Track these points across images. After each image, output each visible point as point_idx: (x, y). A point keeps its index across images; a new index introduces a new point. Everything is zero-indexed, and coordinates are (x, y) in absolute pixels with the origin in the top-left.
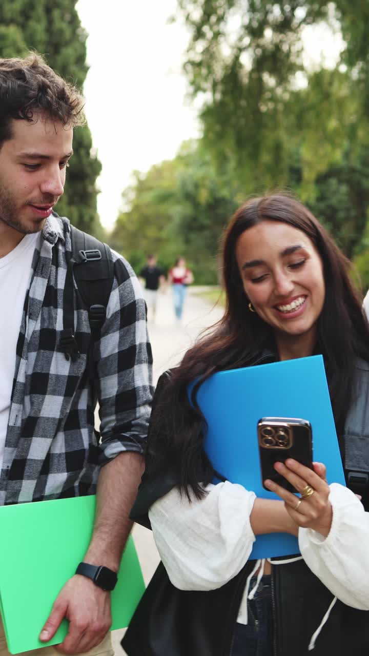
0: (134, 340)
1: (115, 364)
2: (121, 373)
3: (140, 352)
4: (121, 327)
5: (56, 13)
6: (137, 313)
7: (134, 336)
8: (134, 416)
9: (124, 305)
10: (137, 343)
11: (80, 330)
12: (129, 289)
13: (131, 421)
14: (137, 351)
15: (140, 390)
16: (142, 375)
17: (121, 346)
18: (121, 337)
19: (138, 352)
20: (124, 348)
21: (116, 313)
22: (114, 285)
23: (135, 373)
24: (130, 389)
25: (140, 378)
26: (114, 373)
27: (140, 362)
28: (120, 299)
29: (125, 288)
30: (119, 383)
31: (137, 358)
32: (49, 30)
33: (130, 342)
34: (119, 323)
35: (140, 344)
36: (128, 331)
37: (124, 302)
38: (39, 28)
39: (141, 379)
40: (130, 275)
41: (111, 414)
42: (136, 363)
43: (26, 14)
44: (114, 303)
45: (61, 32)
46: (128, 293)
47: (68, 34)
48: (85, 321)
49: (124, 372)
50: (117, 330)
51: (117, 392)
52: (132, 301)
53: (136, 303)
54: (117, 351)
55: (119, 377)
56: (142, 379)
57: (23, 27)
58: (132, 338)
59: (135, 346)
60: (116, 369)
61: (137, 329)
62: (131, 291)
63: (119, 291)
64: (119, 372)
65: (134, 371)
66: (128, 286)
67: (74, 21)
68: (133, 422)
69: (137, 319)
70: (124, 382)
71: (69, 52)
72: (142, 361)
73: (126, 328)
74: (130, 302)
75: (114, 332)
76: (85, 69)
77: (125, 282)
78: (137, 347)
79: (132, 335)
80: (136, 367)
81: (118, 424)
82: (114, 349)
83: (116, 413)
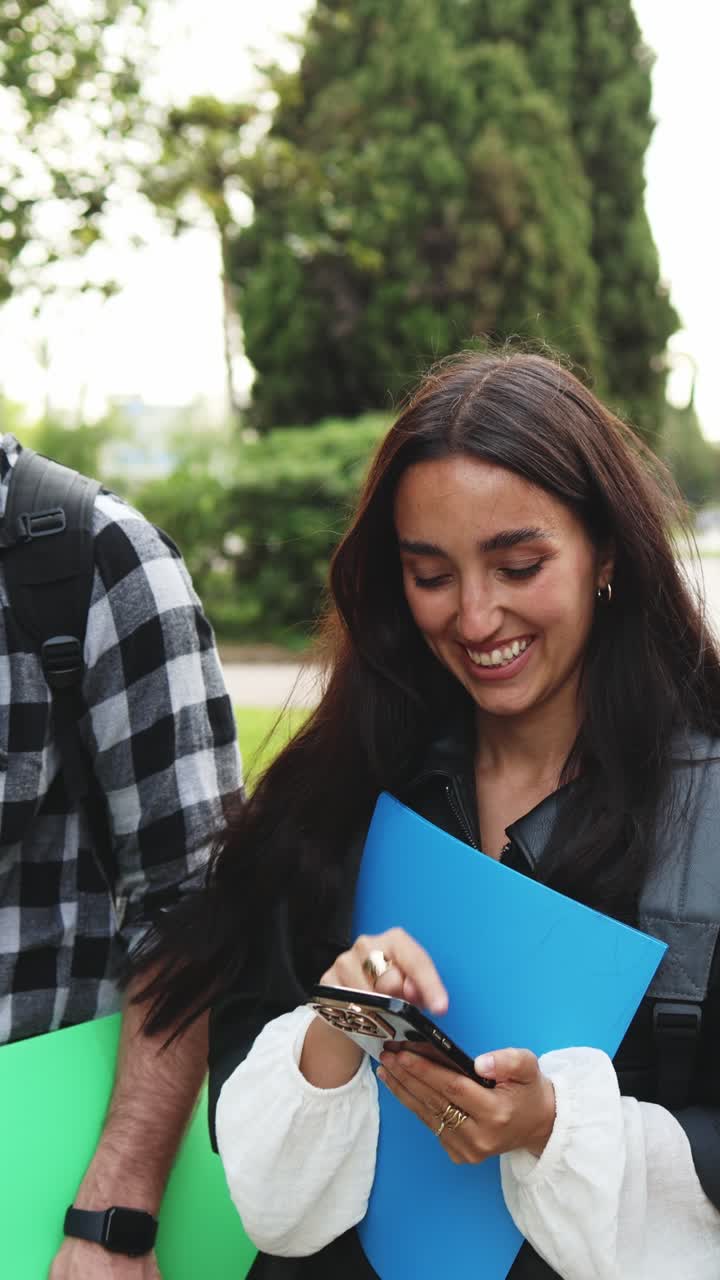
0: (169, 705)
1: (129, 764)
2: (143, 782)
3: (187, 728)
4: (129, 680)
5: (595, 18)
6: (166, 642)
7: (167, 695)
8: (183, 873)
9: (125, 631)
10: (176, 709)
11: (21, 698)
12: (138, 592)
13: (177, 885)
14: (177, 727)
15: (192, 815)
16: (198, 779)
17: (137, 723)
18: (133, 703)
19: (182, 729)
20: (143, 727)
21: (111, 651)
22: (95, 591)
23: (179, 776)
24: (170, 812)
25: (191, 787)
26: (127, 784)
27: (189, 750)
28: (116, 620)
29: (126, 591)
30: (143, 804)
31: (177, 742)
32: (580, 50)
33: (155, 710)
34: (122, 673)
35: (185, 711)
36: (148, 685)
37: (125, 626)
38: (558, 46)
39: (195, 789)
40: (142, 559)
41: (133, 870)
42: (178, 755)
43: (534, 21)
44: (101, 630)
45: (603, 54)
46: (135, 603)
47: (616, 56)
48: (30, 676)
49: (150, 779)
50: (120, 690)
51: (140, 823)
52: (148, 619)
53: (161, 619)
54: (128, 734)
55: (141, 791)
56: (199, 789)
57: (527, 44)
58: (162, 700)
59: (170, 718)
60: (132, 775)
61: (170, 678)
62: (143, 598)
63: (111, 603)
64: (138, 780)
65: (174, 772)
66: (135, 585)
67: (628, 31)
68: (182, 886)
69: (168, 655)
70: (153, 801)
71: (617, 93)
72: (194, 746)
73: (143, 681)
74: (143, 622)
75: (114, 694)
76: (648, 126)
77: (126, 579)
78: (177, 720)
79: (162, 694)
80: (180, 764)
81: (152, 891)
82: (121, 731)
83: (144, 867)
